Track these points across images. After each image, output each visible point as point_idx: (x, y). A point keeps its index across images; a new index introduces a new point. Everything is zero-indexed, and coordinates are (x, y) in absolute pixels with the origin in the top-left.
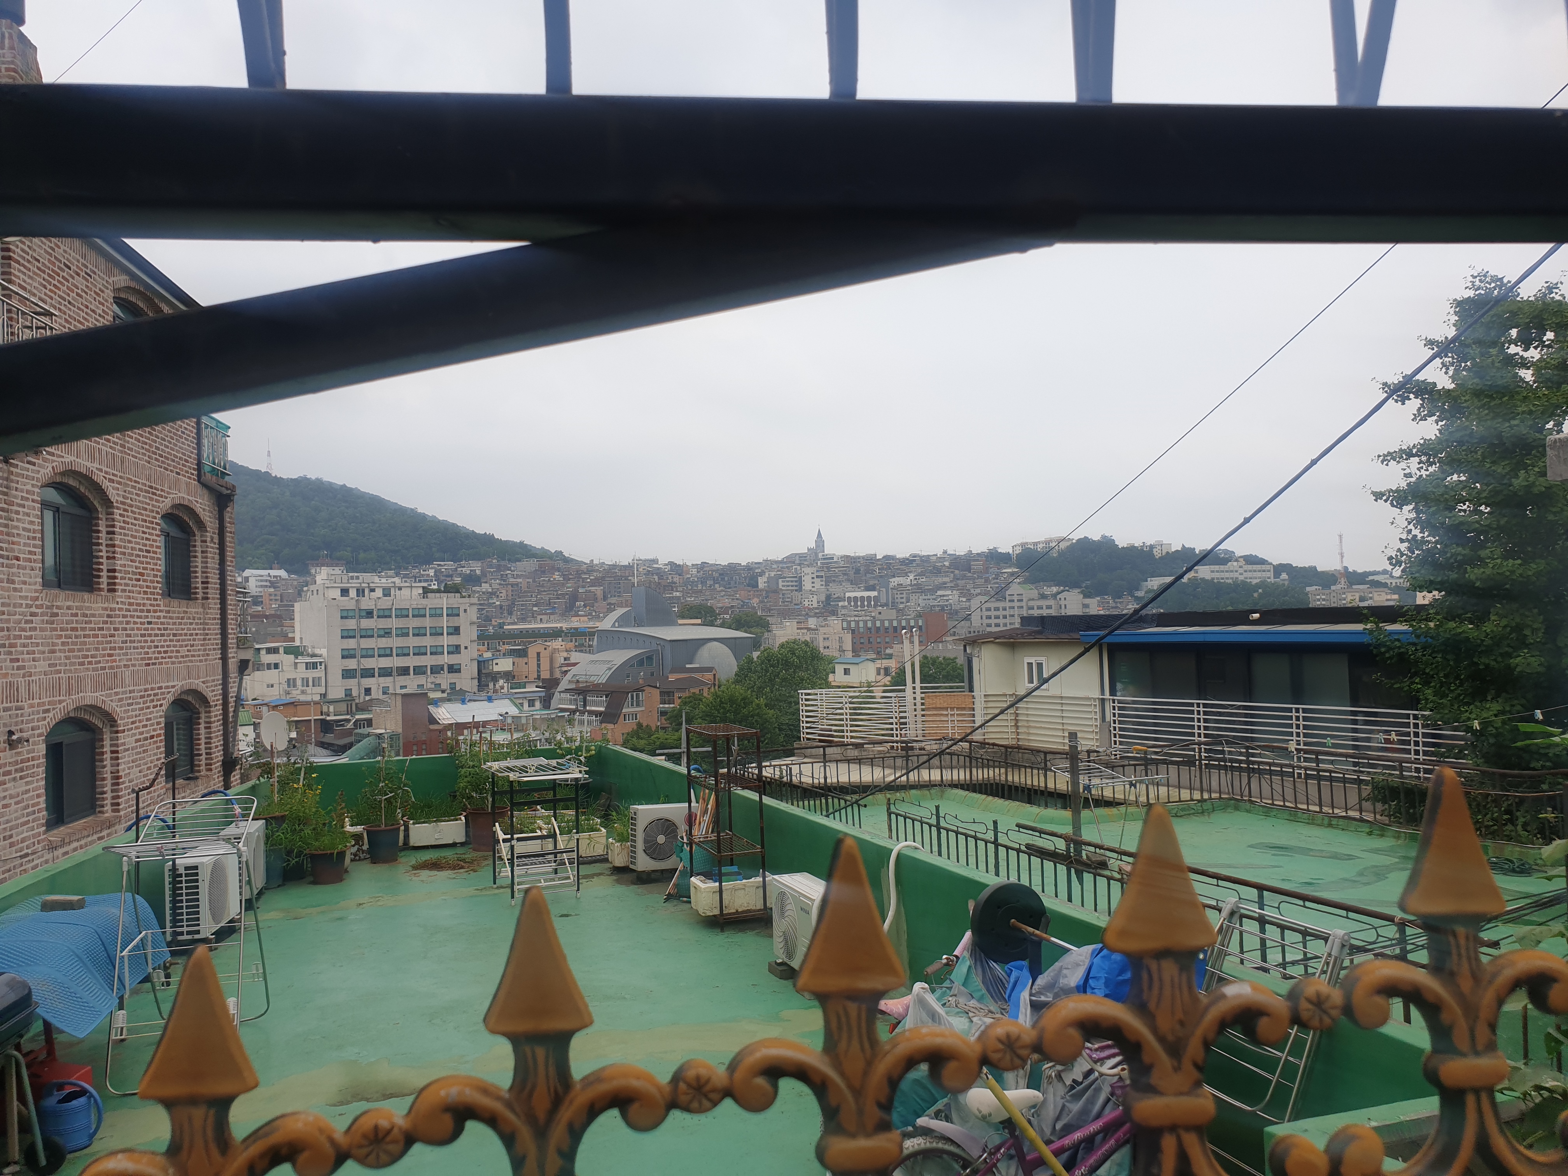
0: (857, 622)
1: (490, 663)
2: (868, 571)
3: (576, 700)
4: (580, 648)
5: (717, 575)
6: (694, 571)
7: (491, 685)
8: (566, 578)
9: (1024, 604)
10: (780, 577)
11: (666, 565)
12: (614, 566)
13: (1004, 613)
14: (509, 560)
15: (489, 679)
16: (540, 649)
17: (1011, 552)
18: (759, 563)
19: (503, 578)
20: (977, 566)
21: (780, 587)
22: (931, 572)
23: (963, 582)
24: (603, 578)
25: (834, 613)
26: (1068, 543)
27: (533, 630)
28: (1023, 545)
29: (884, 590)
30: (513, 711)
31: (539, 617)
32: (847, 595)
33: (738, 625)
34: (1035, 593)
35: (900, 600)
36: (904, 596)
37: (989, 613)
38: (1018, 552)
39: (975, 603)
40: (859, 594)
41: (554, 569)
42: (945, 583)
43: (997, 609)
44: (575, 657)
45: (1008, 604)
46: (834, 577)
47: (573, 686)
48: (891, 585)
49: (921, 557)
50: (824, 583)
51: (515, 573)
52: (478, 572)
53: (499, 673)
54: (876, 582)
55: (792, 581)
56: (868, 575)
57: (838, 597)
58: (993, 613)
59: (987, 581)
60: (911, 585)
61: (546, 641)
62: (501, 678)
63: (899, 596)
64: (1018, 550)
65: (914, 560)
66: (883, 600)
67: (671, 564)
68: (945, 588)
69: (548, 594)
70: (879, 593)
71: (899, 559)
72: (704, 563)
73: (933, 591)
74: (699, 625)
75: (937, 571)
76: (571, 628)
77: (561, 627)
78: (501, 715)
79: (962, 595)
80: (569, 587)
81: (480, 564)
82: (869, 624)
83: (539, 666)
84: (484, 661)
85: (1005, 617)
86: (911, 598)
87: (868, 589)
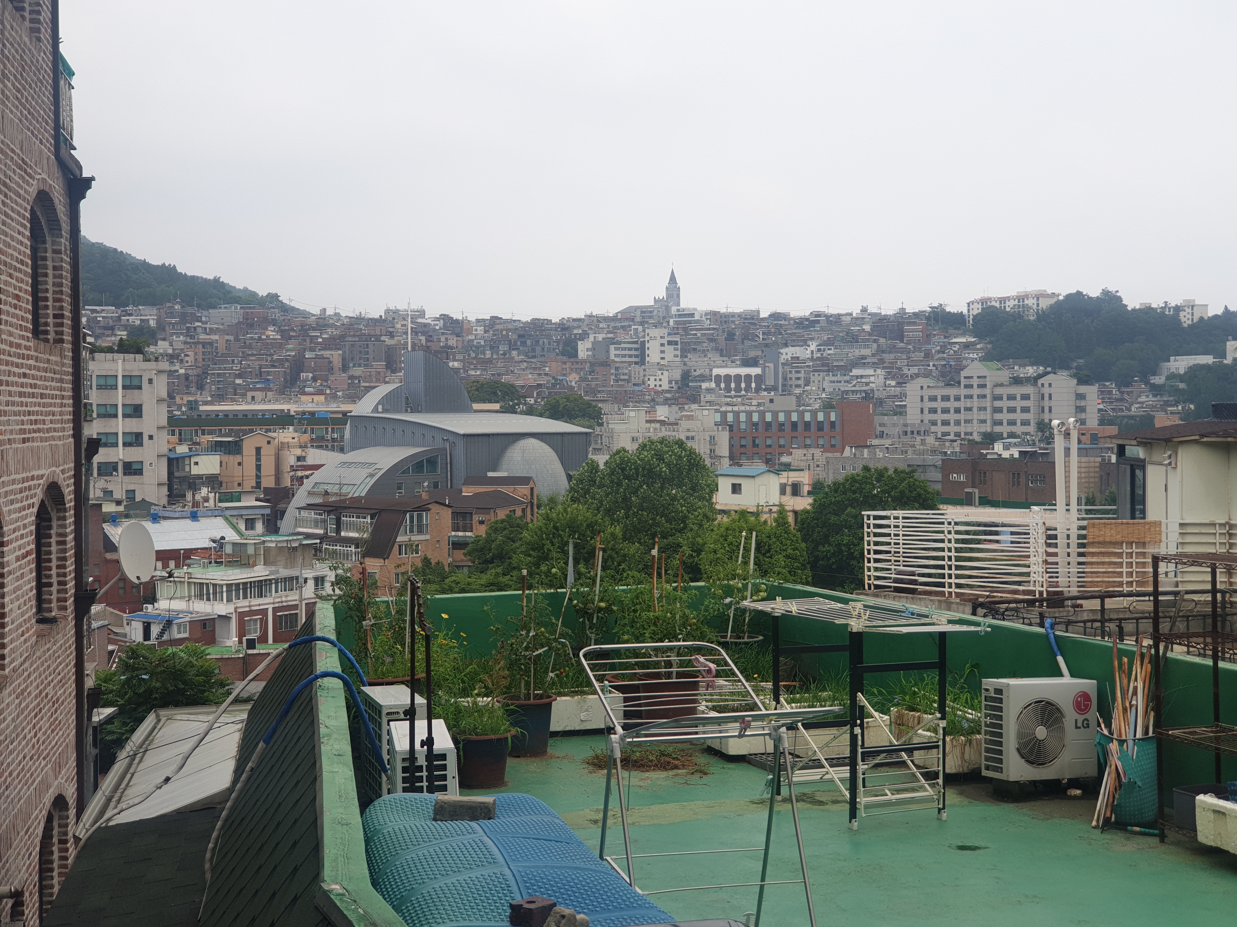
0: (737, 414)
1: (187, 462)
2: (746, 337)
3: (324, 521)
4: (320, 443)
5: (515, 337)
6: (480, 330)
7: (189, 496)
8: (286, 336)
9: (987, 391)
10: (612, 341)
11: (437, 319)
12: (359, 319)
13: (957, 404)
14: (199, 306)
15: (185, 486)
16: (259, 441)
17: (965, 312)
18: (579, 320)
19: (190, 333)
20: (913, 331)
21: (612, 357)
22: (843, 340)
23: (892, 356)
24: (342, 337)
25: (695, 399)
26: (1052, 301)
27: (245, 413)
28: (983, 301)
29: (771, 365)
30: (231, 536)
31: (250, 394)
32: (716, 371)
33: (555, 413)
34: (1004, 375)
35: (794, 382)
36: (802, 375)
37: (934, 405)
38: (975, 312)
39: (913, 389)
40: (733, 371)
41: (266, 322)
42: (864, 357)
43: (946, 398)
44: (314, 456)
45: (963, 392)
46: (695, 343)
47: (319, 500)
48: (783, 358)
49: (827, 317)
50: (678, 353)
51: (208, 326)
52: (152, 323)
53: (199, 477)
54: (759, 353)
55: (630, 349)
56: (747, 343)
57: (701, 376)
58: (939, 405)
59: (928, 355)
60: (812, 359)
61: (270, 431)
62: (203, 484)
63: (794, 376)
64: (977, 309)
65: (818, 322)
66: (770, 382)
67: (445, 318)
68: (864, 365)
69: (258, 359)
70: (764, 371)
71: (794, 319)
72: (494, 319)
73: (846, 369)
74: (497, 412)
75: (852, 339)
76: (304, 413)
77: (289, 410)
78: (214, 541)
79: (890, 375)
80: (291, 350)
81: (155, 311)
82: (755, 418)
83: (258, 468)
84: (177, 459)
85: (957, 411)
86: (812, 378)
87: (746, 363)
